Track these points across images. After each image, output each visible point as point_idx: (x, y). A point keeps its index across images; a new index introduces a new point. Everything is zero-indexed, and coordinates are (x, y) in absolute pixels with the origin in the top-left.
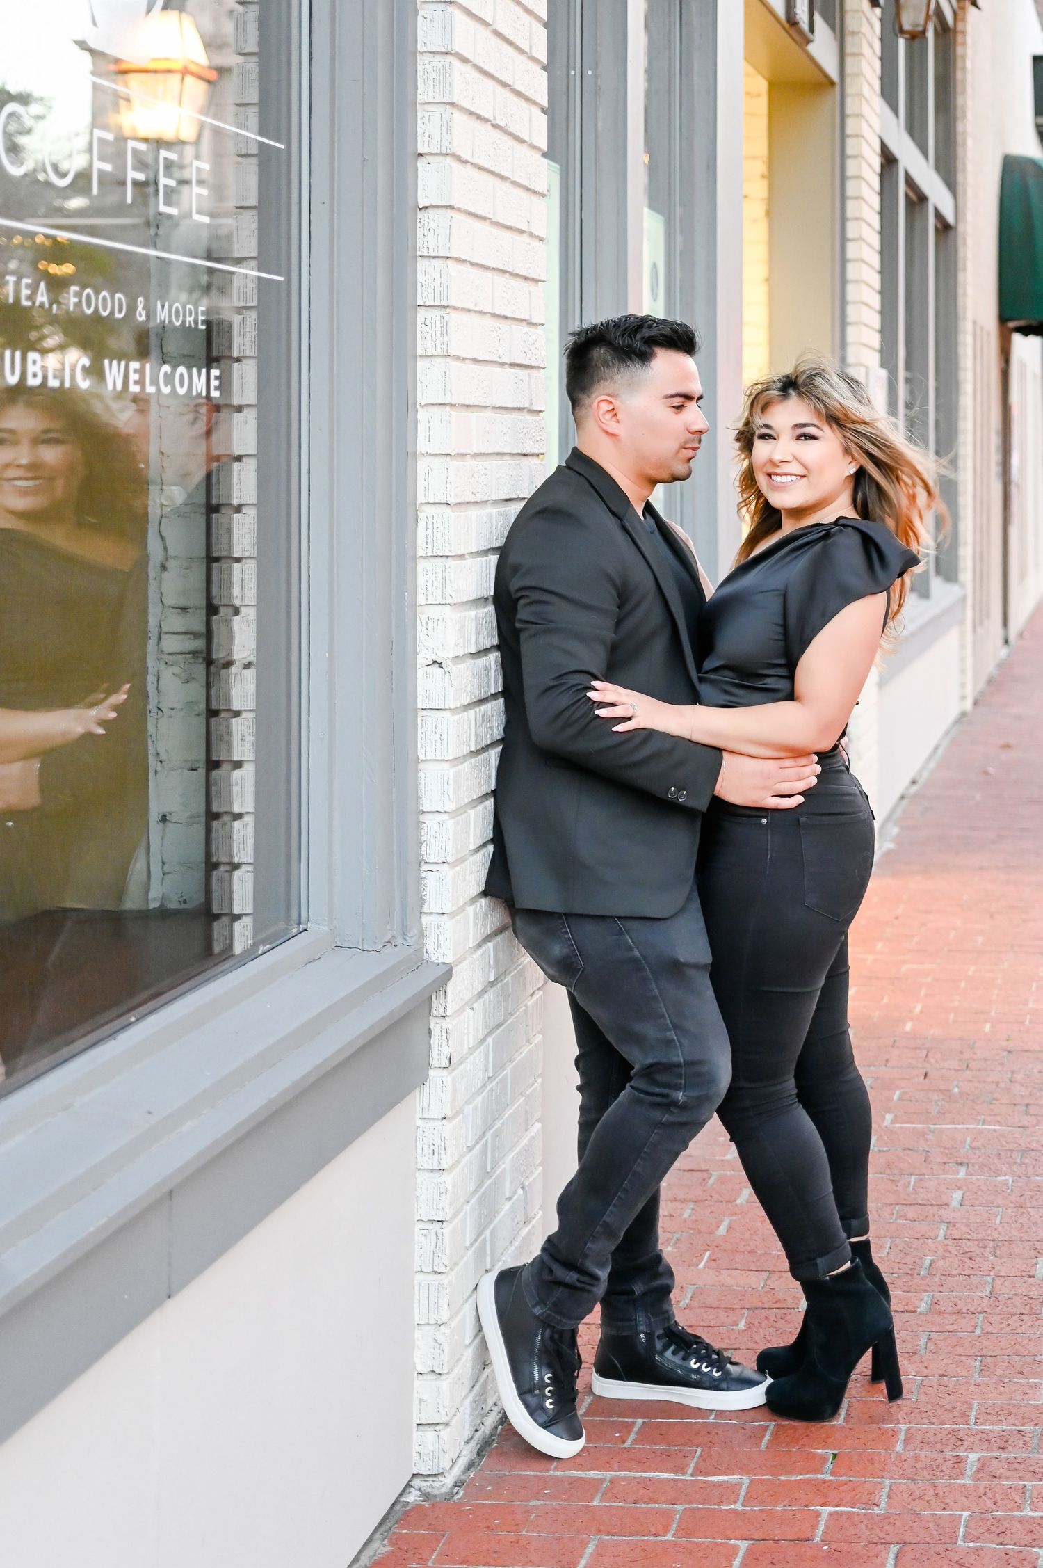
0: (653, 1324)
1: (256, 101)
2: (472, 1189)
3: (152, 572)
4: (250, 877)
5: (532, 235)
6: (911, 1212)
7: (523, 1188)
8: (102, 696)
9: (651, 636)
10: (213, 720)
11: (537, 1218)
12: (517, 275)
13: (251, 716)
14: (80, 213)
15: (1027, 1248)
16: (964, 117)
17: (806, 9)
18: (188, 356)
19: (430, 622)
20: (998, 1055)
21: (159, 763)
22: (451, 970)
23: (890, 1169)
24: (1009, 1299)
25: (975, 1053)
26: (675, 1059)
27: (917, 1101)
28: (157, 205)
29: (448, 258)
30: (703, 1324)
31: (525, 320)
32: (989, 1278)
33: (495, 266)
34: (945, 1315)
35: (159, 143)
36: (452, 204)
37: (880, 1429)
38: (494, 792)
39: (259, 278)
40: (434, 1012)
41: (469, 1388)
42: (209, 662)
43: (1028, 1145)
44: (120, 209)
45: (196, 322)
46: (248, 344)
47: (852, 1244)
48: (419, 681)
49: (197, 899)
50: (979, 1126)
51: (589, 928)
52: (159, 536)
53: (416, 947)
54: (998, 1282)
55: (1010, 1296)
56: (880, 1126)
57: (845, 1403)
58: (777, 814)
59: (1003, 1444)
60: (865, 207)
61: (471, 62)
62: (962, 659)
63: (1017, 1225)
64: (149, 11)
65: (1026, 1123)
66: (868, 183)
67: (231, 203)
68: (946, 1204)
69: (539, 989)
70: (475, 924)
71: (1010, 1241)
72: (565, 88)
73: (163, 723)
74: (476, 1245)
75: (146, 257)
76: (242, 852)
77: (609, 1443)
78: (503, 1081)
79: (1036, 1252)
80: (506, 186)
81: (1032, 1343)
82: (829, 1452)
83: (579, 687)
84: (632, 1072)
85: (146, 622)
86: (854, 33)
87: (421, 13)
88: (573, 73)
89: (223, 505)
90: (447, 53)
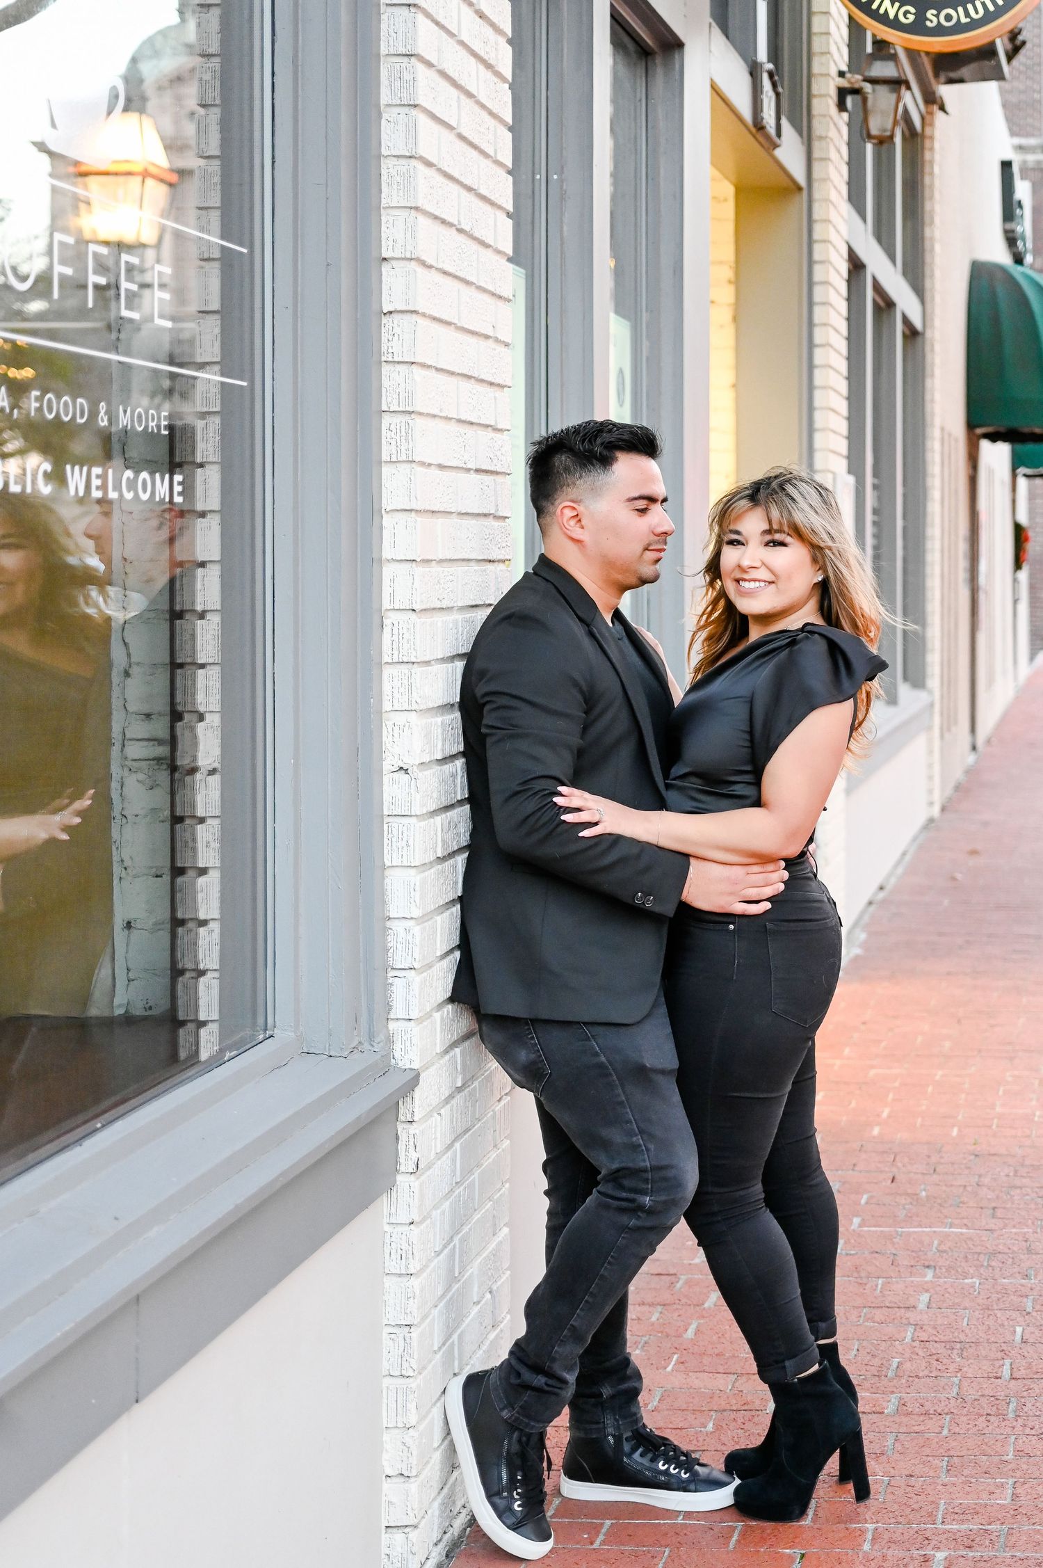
0: (622, 1427)
1: (218, 205)
2: (440, 1293)
3: (116, 678)
4: (216, 983)
5: (497, 340)
6: (879, 1315)
7: (490, 1292)
8: (66, 801)
9: (618, 742)
10: (178, 826)
11: (505, 1322)
12: (482, 381)
13: (216, 822)
14: (40, 316)
15: (994, 1349)
16: (932, 223)
17: (773, 113)
18: (150, 461)
19: (396, 728)
20: (965, 1159)
21: (123, 870)
22: (418, 1075)
23: (858, 1272)
24: (975, 1400)
25: (942, 1157)
26: (642, 1164)
27: (884, 1205)
28: (119, 309)
29: (413, 363)
30: (671, 1426)
31: (491, 426)
32: (955, 1379)
33: (460, 372)
34: (912, 1416)
35: (120, 246)
36: (416, 309)
37: (847, 1529)
38: (461, 899)
39: (223, 384)
40: (402, 1118)
41: (437, 1491)
42: (173, 768)
43: (995, 1248)
44: (82, 313)
45: (159, 427)
46: (211, 449)
47: (819, 1346)
48: (385, 787)
49: (163, 1005)
50: (946, 1230)
51: (557, 1035)
52: (122, 643)
53: (383, 1053)
54: (965, 1383)
55: (976, 1397)
56: (847, 1230)
57: (813, 1503)
58: (745, 921)
59: (970, 1542)
60: (832, 313)
61: (435, 166)
62: (930, 766)
63: (985, 1328)
64: (109, 113)
65: (993, 1227)
66: (835, 288)
67: (193, 308)
68: (914, 1307)
69: (506, 1094)
70: (442, 1029)
71: (977, 1343)
72: (530, 192)
73: (128, 829)
74: (444, 1349)
75: (108, 362)
76: (207, 958)
77: (577, 1544)
78: (471, 1186)
79: (1002, 1354)
80: (472, 291)
81: (999, 1444)
82: (797, 1552)
83: (546, 792)
84: (599, 1177)
85: (110, 728)
86: (821, 138)
87: (385, 116)
88: (538, 177)
89: (187, 611)
90: (410, 157)
